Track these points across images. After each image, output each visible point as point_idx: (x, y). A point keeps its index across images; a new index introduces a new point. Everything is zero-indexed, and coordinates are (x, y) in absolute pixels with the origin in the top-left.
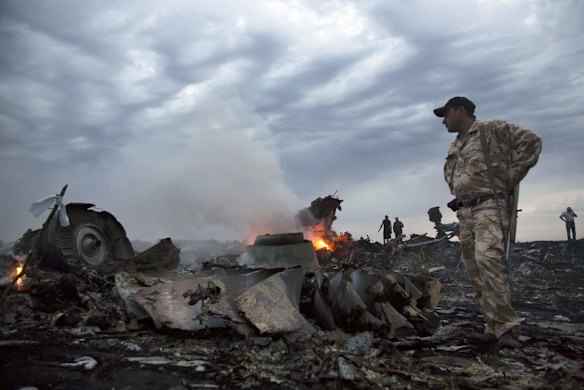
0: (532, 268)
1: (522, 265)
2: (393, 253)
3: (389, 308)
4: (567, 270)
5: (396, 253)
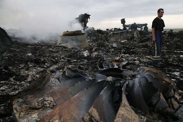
5: (110, 35)
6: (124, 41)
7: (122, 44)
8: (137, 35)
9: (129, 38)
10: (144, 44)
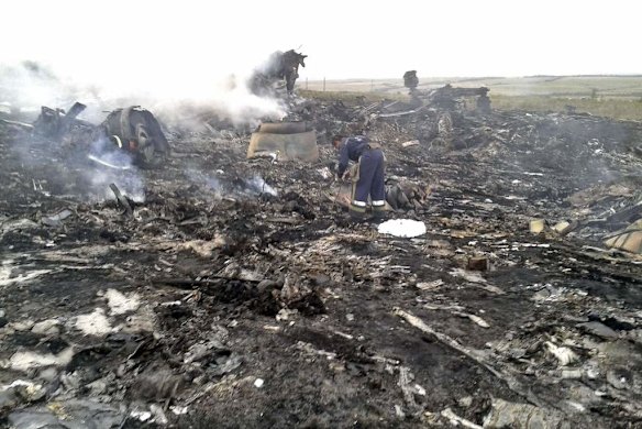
0: (498, 148)
1: (491, 145)
2: (366, 123)
3: (415, 201)
4: (528, 152)
5: (369, 124)
6: (410, 143)
7: (404, 151)
8: (447, 128)
9: (426, 135)
10: (462, 153)
